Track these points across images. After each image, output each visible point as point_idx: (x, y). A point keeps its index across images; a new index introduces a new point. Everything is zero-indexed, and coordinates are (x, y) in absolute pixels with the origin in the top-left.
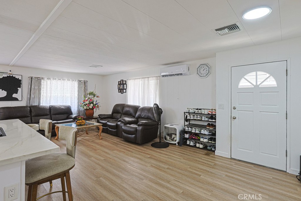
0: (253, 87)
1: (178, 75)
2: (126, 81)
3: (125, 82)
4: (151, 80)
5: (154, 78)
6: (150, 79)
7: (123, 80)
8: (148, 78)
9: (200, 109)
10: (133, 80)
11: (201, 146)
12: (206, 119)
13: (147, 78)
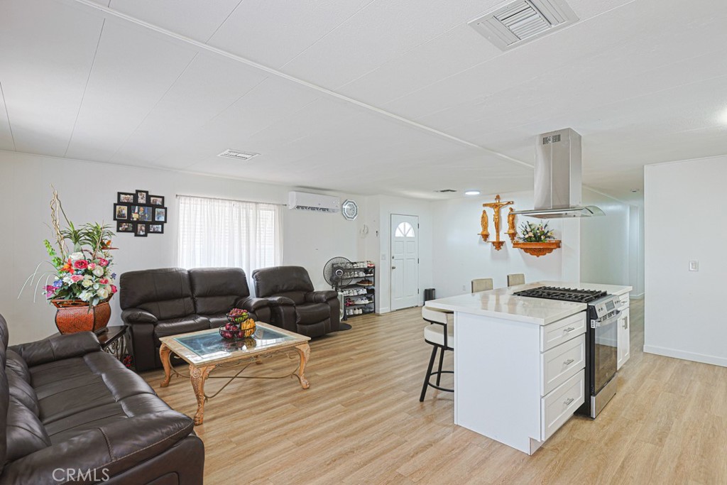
0: (402, 236)
1: (324, 210)
2: (163, 198)
3: (161, 199)
4: (265, 210)
5: (272, 206)
6: (261, 206)
7: (147, 192)
8: (257, 203)
9: (355, 263)
10: (205, 202)
11: (361, 312)
12: (364, 275)
13: (254, 205)
